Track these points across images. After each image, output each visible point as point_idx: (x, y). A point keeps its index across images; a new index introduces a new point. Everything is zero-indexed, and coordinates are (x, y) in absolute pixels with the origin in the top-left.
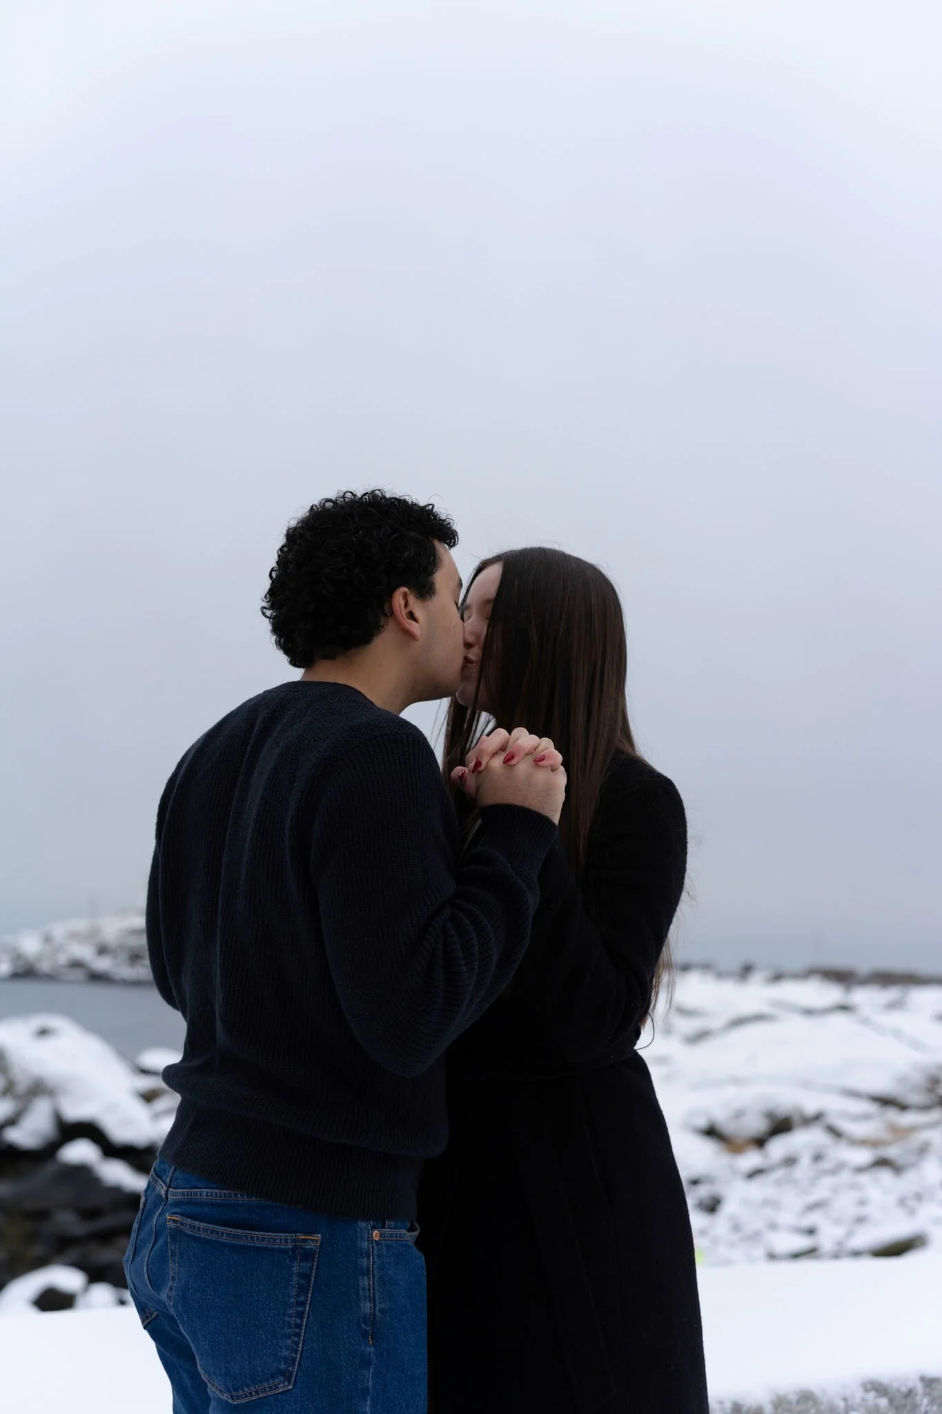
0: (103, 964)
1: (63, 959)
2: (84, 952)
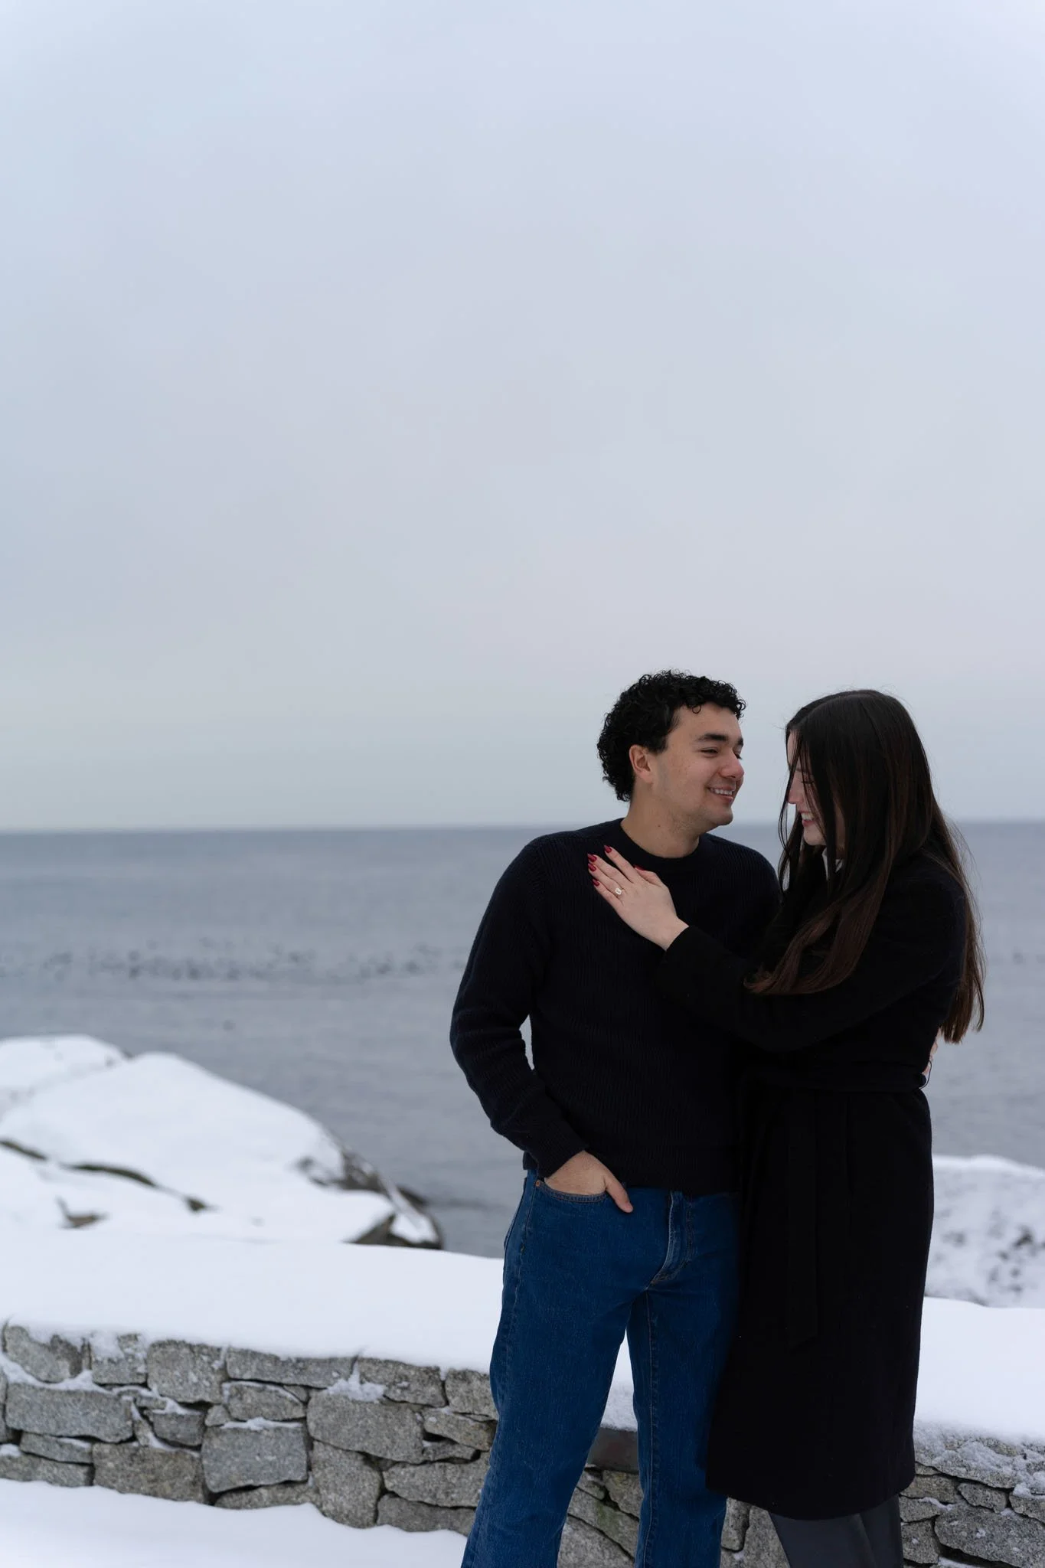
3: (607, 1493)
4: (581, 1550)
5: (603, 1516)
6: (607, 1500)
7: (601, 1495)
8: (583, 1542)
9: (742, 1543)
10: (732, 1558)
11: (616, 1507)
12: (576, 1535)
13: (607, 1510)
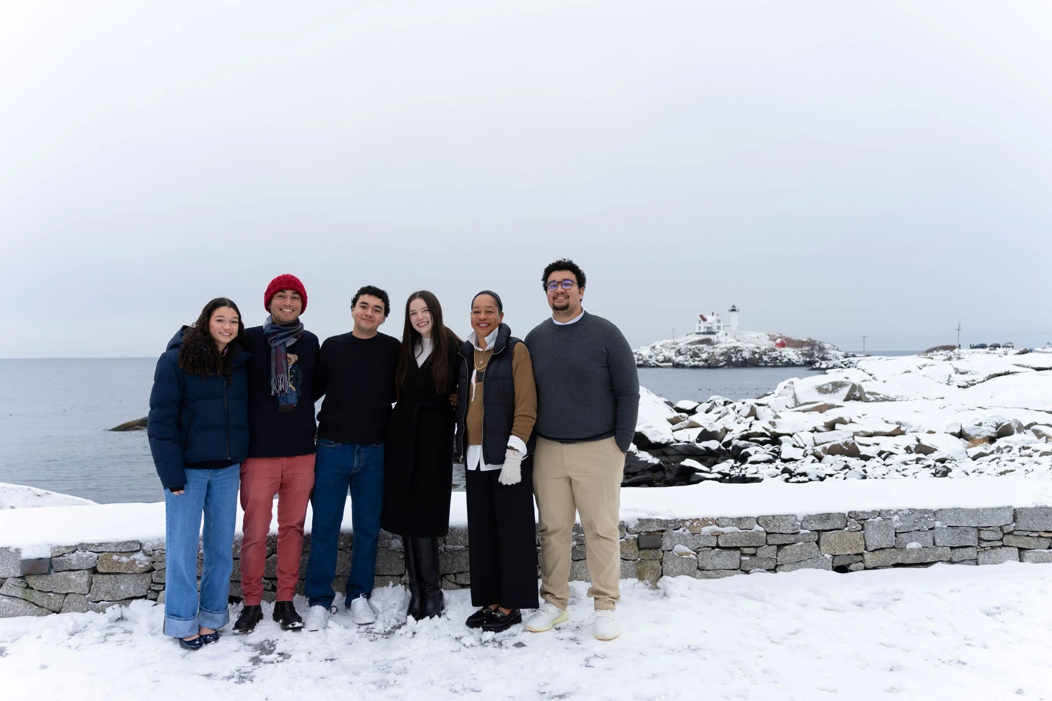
0: (680, 359)
1: (661, 358)
2: (671, 354)
3: (28, 584)
4: (16, 608)
5: (26, 593)
6: (28, 587)
7: (26, 585)
8: (16, 605)
9: (90, 592)
10: (85, 598)
11: (32, 588)
12: (13, 603)
13: (28, 591)
